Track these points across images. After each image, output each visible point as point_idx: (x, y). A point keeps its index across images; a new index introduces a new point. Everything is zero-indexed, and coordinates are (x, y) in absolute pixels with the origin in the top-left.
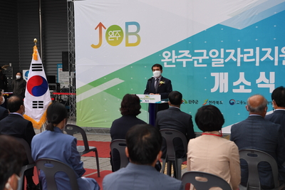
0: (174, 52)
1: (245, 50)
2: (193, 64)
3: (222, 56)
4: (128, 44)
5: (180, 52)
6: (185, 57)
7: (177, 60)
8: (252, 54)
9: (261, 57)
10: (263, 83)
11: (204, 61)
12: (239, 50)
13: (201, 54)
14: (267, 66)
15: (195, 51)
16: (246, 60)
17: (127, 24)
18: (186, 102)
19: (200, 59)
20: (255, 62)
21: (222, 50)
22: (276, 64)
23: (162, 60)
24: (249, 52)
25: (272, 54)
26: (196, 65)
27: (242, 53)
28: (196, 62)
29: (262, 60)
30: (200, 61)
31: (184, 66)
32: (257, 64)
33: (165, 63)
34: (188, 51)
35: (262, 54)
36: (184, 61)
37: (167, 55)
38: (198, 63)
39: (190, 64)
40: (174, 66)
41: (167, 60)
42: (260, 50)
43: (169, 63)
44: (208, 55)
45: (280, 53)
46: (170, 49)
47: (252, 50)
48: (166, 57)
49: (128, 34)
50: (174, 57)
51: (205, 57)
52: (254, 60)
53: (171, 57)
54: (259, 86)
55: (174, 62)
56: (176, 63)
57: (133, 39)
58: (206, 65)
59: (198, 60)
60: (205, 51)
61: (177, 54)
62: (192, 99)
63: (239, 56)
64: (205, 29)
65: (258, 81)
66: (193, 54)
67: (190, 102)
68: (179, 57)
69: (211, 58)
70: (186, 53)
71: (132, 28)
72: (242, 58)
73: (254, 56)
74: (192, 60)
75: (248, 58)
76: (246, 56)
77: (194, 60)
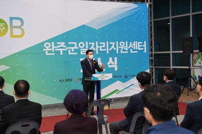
0: (53, 43)
1: (101, 43)
2: (68, 52)
3: (87, 47)
4: (12, 36)
5: (58, 43)
6: (62, 48)
7: (56, 50)
8: (104, 46)
9: (109, 48)
10: (111, 64)
11: (75, 51)
12: (97, 43)
13: (73, 46)
14: (113, 53)
15: (69, 43)
16: (101, 50)
17: (11, 19)
18: (64, 81)
19: (73, 49)
20: (106, 51)
21: (87, 43)
22: (117, 52)
23: (44, 50)
24: (103, 45)
25: (115, 46)
26: (70, 53)
27: (99, 45)
28: (69, 51)
29: (110, 50)
30: (73, 51)
31: (61, 54)
32: (108, 53)
33: (47, 52)
34: (64, 43)
35: (110, 46)
36: (61, 50)
37: (47, 45)
38: (71, 52)
39: (65, 52)
40: (54, 54)
41: (48, 49)
42: (109, 43)
43: (49, 52)
44: (77, 46)
45: (119, 45)
46: (50, 41)
47: (104, 43)
48: (47, 47)
49: (12, 27)
50: (53, 47)
51: (76, 47)
52: (105, 50)
53: (51, 47)
54: (110, 66)
55: (53, 51)
56: (55, 52)
57: (17, 32)
58: (76, 53)
59: (71, 50)
60: (75, 43)
61: (56, 45)
62: (68, 79)
63: (97, 47)
64: (75, 28)
65: (108, 63)
66: (68, 45)
67: (66, 80)
68: (57, 47)
69: (80, 48)
70: (62, 44)
71: (16, 23)
72: (99, 49)
73: (106, 48)
74: (66, 49)
75: (102, 48)
76: (101, 47)
77: (68, 49)
